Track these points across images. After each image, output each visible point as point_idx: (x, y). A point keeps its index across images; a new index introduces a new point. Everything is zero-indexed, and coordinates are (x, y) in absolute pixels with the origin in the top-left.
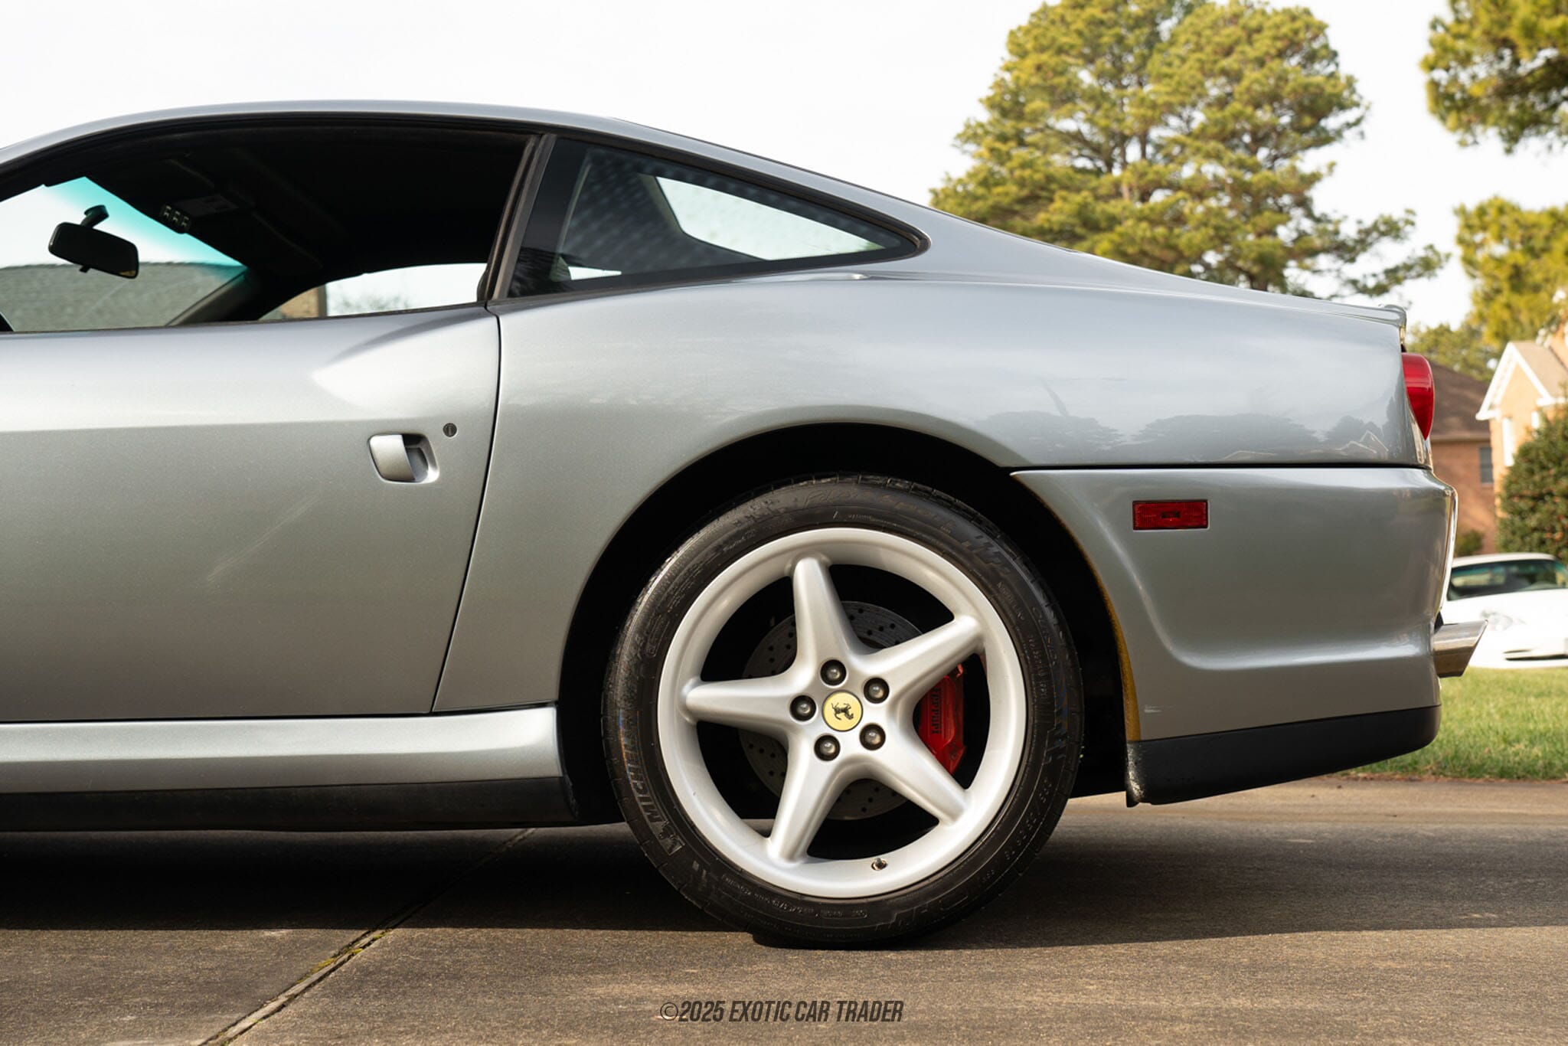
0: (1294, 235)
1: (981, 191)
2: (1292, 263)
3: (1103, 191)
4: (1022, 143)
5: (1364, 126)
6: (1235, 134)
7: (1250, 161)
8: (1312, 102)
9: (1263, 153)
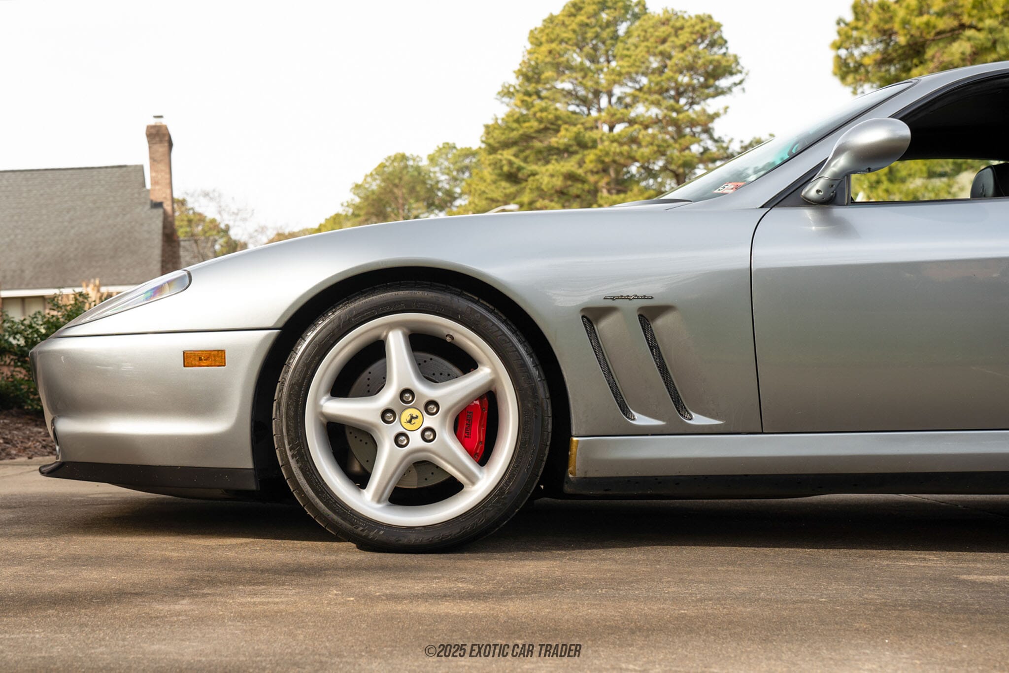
0: (701, 150)
1: (515, 125)
2: (701, 166)
3: (588, 125)
4: (540, 97)
5: (744, 85)
6: (667, 90)
7: (677, 106)
8: (714, 69)
9: (683, 101)
